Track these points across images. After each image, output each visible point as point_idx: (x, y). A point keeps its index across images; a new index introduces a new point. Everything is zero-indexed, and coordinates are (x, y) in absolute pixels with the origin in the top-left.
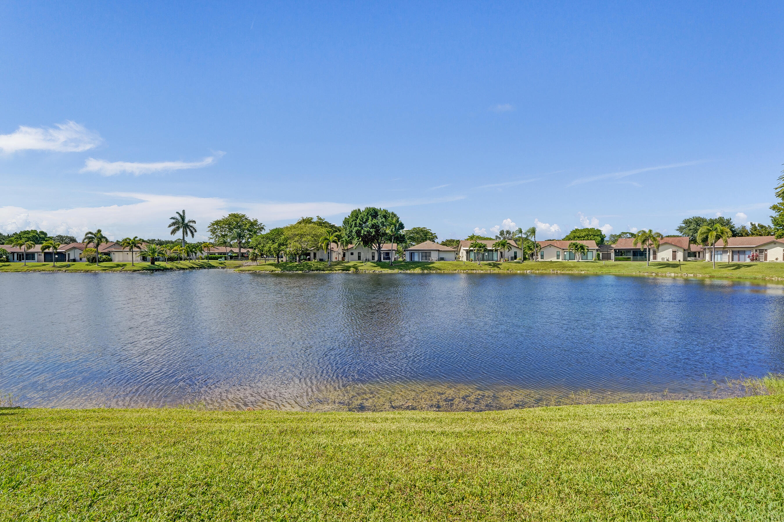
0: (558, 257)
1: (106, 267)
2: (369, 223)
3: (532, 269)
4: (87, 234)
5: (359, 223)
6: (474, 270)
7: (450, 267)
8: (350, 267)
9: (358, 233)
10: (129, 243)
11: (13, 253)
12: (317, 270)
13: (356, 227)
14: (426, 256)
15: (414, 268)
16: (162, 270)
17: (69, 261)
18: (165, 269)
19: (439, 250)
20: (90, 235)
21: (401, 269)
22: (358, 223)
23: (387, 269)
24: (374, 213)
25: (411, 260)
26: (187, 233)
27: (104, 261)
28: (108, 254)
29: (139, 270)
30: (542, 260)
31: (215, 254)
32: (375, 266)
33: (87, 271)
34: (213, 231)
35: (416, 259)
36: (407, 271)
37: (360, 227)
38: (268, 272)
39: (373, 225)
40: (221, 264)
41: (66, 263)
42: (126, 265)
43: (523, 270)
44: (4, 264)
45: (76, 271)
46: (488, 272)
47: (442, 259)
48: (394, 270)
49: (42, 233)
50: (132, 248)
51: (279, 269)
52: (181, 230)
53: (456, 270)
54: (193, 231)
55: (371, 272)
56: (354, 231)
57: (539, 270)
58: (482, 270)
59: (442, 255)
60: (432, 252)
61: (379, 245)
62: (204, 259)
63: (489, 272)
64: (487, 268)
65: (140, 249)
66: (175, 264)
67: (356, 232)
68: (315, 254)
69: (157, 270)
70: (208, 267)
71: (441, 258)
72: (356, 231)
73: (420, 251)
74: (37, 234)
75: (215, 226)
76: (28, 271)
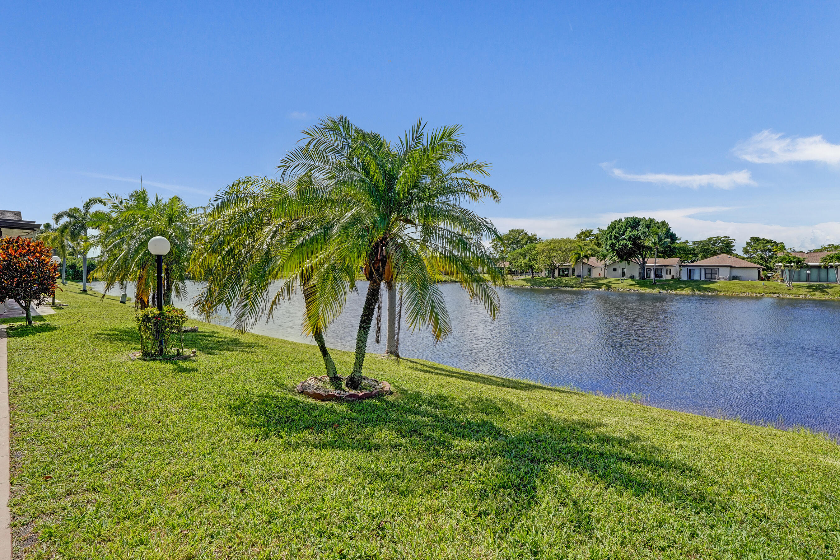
2: (626, 236)
5: (615, 236)
6: (775, 293)
7: (737, 288)
8: (603, 284)
9: (613, 246)
12: (566, 287)
13: (611, 240)
14: (711, 274)
15: (683, 288)
19: (731, 267)
21: (665, 289)
22: (613, 236)
23: (645, 288)
24: (635, 223)
25: (690, 278)
32: (633, 285)
35: (697, 277)
36: (671, 292)
37: (616, 240)
38: (518, 287)
39: (630, 237)
46: (801, 297)
47: (736, 278)
48: (653, 289)
51: (529, 284)
53: (744, 293)
55: (625, 290)
56: (608, 244)
58: (790, 294)
59: (735, 273)
60: (720, 269)
61: (643, 260)
64: (802, 291)
67: (610, 246)
68: (574, 270)
71: (734, 276)
72: (611, 244)
73: (702, 268)
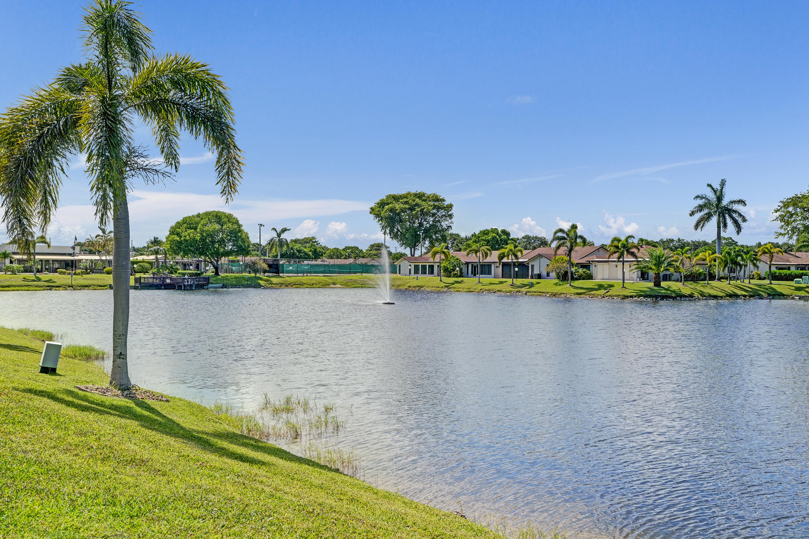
1: (582, 288)
4: (556, 233)
10: (617, 247)
11: (467, 264)
16: (674, 298)
17: (532, 277)
18: (678, 297)
20: (560, 234)
26: (725, 226)
27: (580, 278)
28: (586, 266)
29: (632, 297)
31: (789, 269)
33: (554, 295)
34: (786, 219)
40: (799, 289)
41: (529, 280)
42: (612, 286)
44: (456, 279)
45: (541, 294)
49: (504, 232)
50: (622, 255)
52: (714, 219)
54: (740, 220)
62: (764, 279)
65: (636, 257)
66: (699, 286)
69: (664, 297)
70: (769, 295)
74: (498, 234)
75: (791, 209)
76: (481, 292)
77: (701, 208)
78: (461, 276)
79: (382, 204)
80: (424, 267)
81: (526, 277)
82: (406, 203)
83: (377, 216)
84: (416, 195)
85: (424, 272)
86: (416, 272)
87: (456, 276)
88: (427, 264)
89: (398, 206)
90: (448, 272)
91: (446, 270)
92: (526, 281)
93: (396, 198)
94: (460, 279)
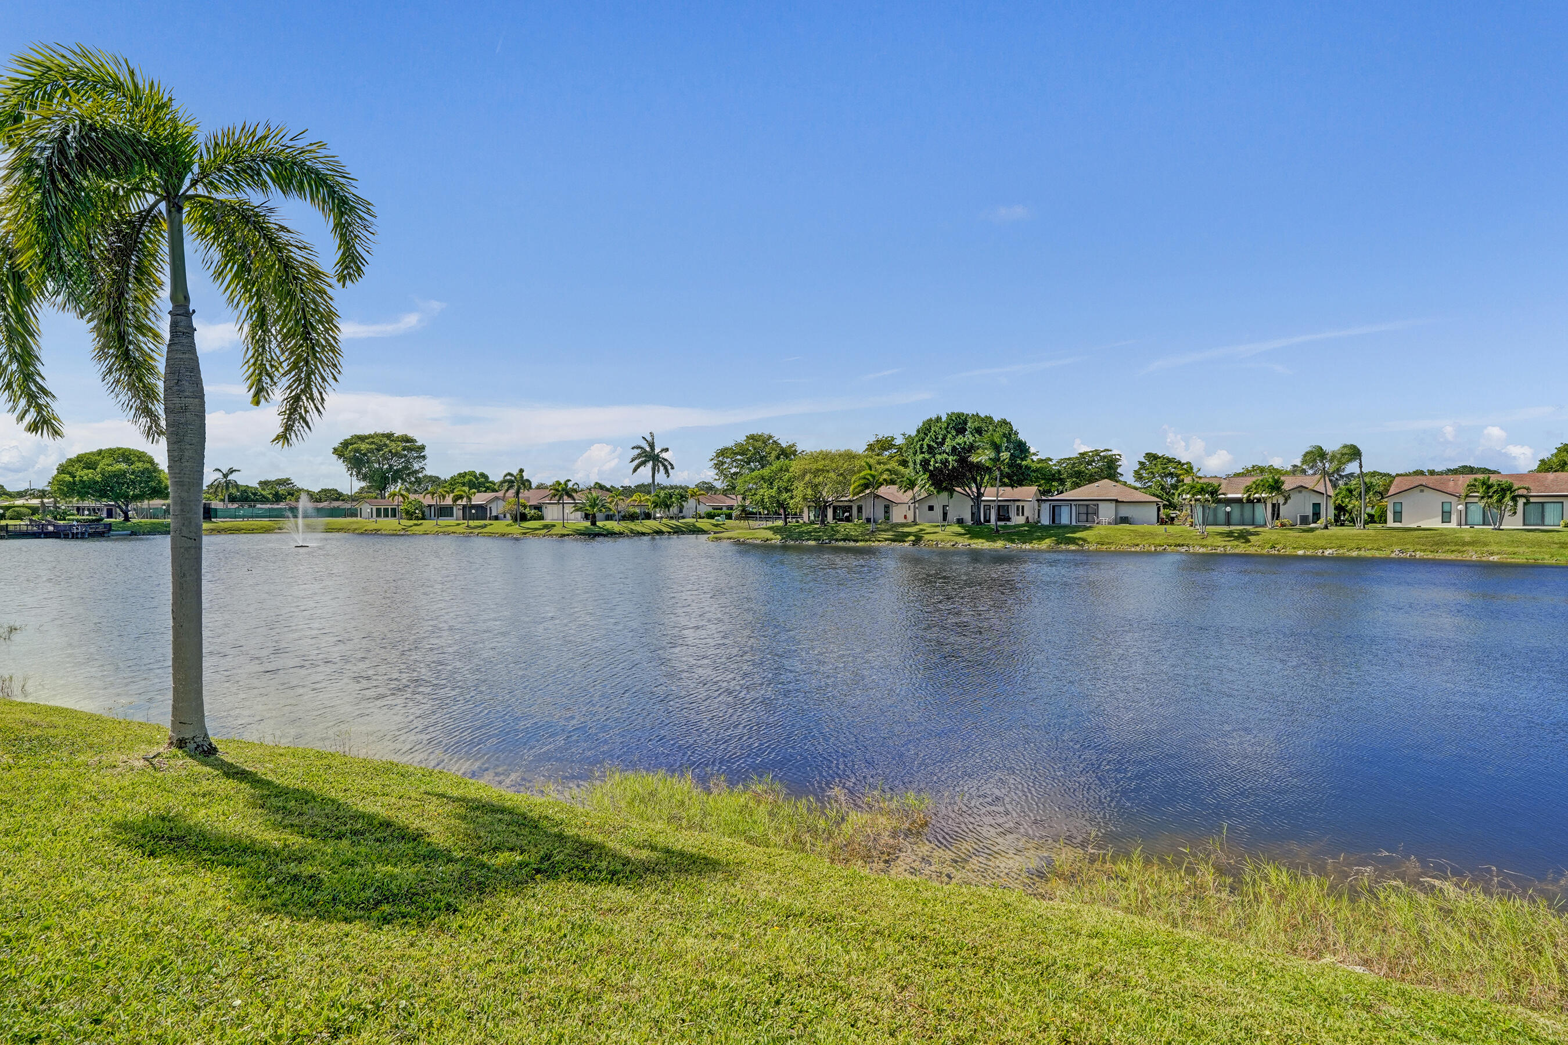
0: (1446, 517)
1: (529, 529)
2: (947, 447)
3: (1341, 547)
4: (505, 476)
5: (929, 446)
6: (1183, 545)
7: (1127, 538)
8: (909, 534)
9: (925, 463)
10: (557, 490)
11: (430, 506)
12: (844, 540)
13: (923, 453)
14: (1087, 514)
15: (1041, 539)
16: (605, 536)
17: (490, 519)
18: (611, 534)
19: (1117, 501)
20: (508, 477)
21: (1013, 541)
22: (925, 446)
23: (981, 540)
24: (959, 424)
25: (1053, 521)
26: (658, 471)
27: (533, 518)
28: (538, 508)
29: (568, 535)
30: (1398, 525)
31: (721, 509)
32: (960, 534)
33: (503, 535)
34: (719, 466)
35: (1065, 520)
36: (1024, 546)
37: (929, 453)
38: (758, 542)
39: (954, 449)
40: (716, 526)
41: (487, 522)
42: (554, 526)
43: (1315, 548)
44: (416, 522)
45: (491, 535)
46: (1218, 551)
47: (1125, 520)
48: (994, 541)
49: (483, 475)
50: (561, 497)
51: (778, 537)
52: (650, 464)
53: (1137, 545)
54: (669, 467)
55: (948, 545)
56: (918, 461)
57: (1359, 549)
58: (1203, 546)
59: (1125, 511)
60: (1101, 505)
61: (978, 489)
62: (703, 518)
63: (1220, 550)
64: (1219, 541)
65: (574, 500)
66: (638, 526)
67: (921, 465)
68: (860, 509)
69: (599, 535)
70: (690, 531)
71: (1121, 518)
72: (921, 461)
73: (1073, 503)
74: (475, 476)
75: (720, 459)
76: (437, 533)
77: (639, 456)
78: (423, 518)
79: (346, 444)
80: (386, 510)
81: (485, 519)
82: (373, 443)
83: (340, 456)
84: (383, 435)
85: (386, 516)
86: (378, 515)
87: (417, 518)
88: (390, 507)
89: (364, 447)
90: (410, 515)
91: (407, 512)
92: (482, 522)
93: (362, 438)
94: (420, 522)
